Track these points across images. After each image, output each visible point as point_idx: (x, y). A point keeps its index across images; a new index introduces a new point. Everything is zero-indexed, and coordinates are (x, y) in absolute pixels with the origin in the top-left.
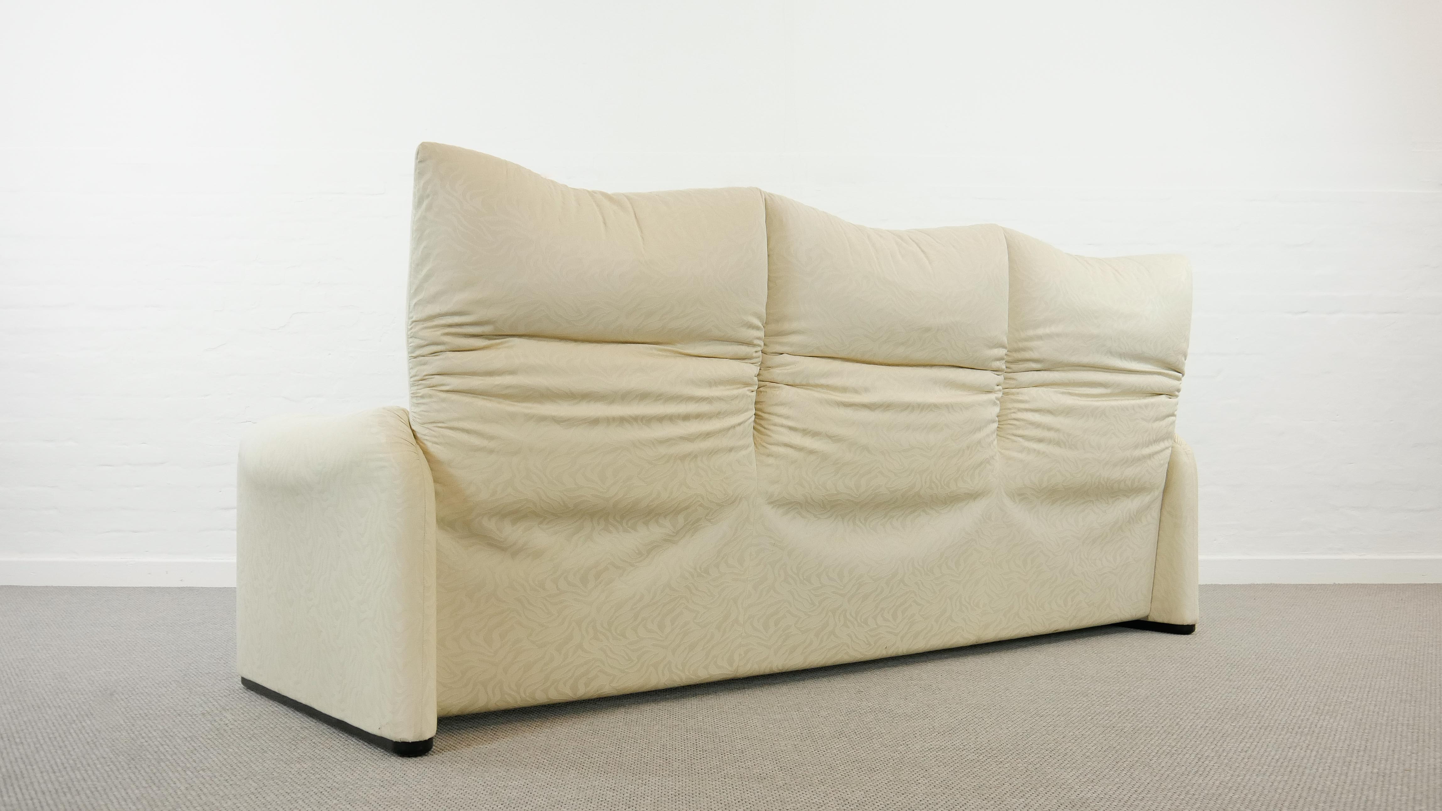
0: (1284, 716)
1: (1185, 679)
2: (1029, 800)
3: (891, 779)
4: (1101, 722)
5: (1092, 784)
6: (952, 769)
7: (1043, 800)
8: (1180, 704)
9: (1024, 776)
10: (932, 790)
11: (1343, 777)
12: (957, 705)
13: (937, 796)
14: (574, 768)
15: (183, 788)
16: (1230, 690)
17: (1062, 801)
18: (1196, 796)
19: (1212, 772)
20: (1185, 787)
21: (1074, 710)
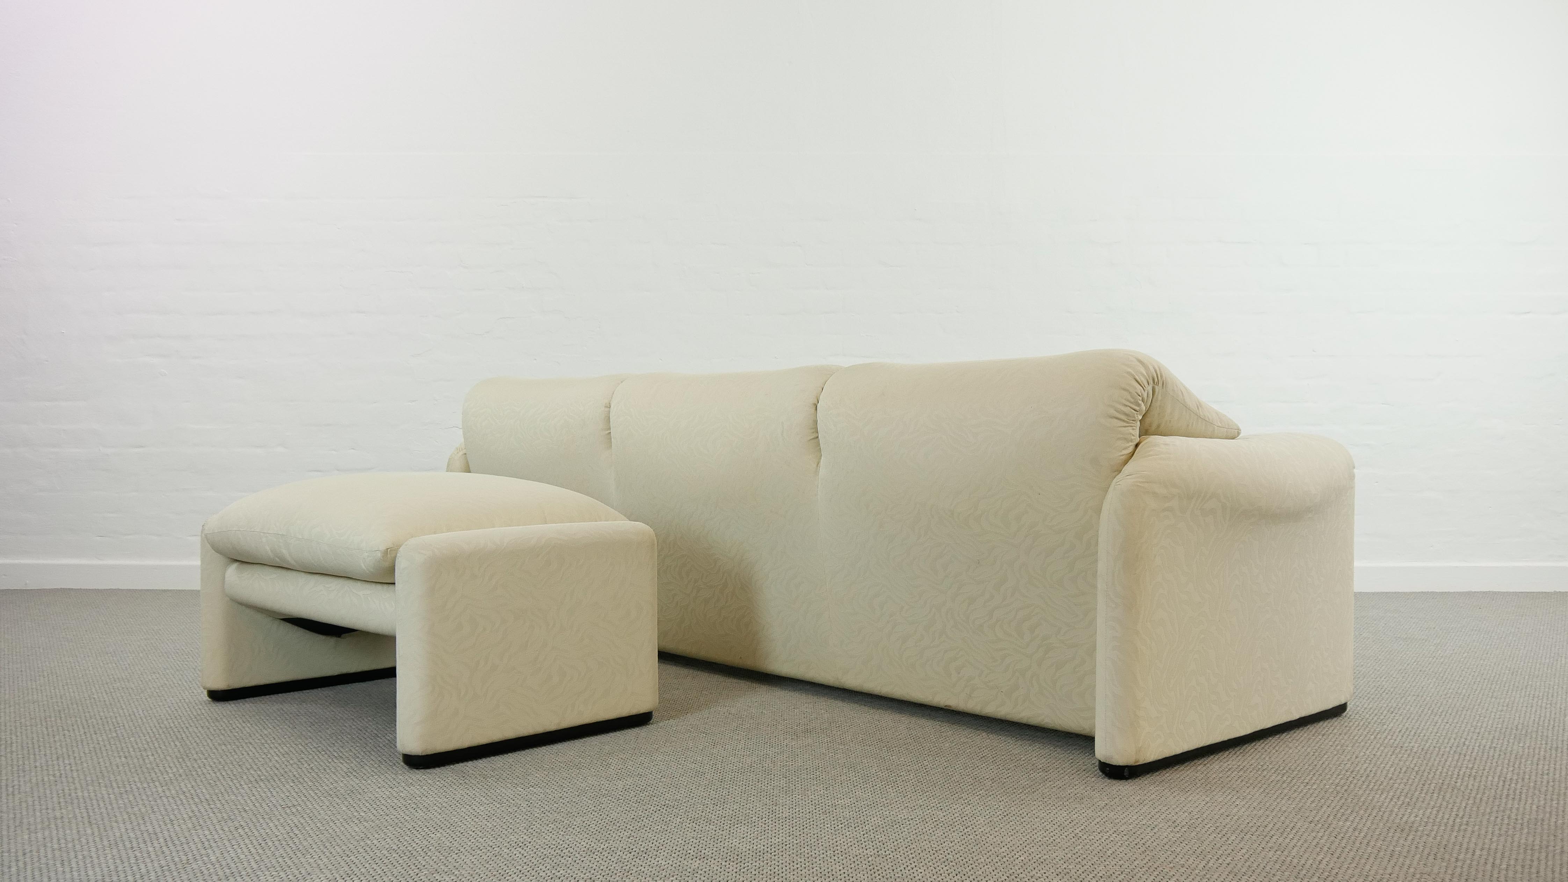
1: (1448, 695)
3: (1208, 799)
5: (1410, 808)
7: (1369, 823)
8: (1457, 723)
9: (1338, 798)
16: (1500, 708)
19: (1523, 796)
20: (1504, 811)
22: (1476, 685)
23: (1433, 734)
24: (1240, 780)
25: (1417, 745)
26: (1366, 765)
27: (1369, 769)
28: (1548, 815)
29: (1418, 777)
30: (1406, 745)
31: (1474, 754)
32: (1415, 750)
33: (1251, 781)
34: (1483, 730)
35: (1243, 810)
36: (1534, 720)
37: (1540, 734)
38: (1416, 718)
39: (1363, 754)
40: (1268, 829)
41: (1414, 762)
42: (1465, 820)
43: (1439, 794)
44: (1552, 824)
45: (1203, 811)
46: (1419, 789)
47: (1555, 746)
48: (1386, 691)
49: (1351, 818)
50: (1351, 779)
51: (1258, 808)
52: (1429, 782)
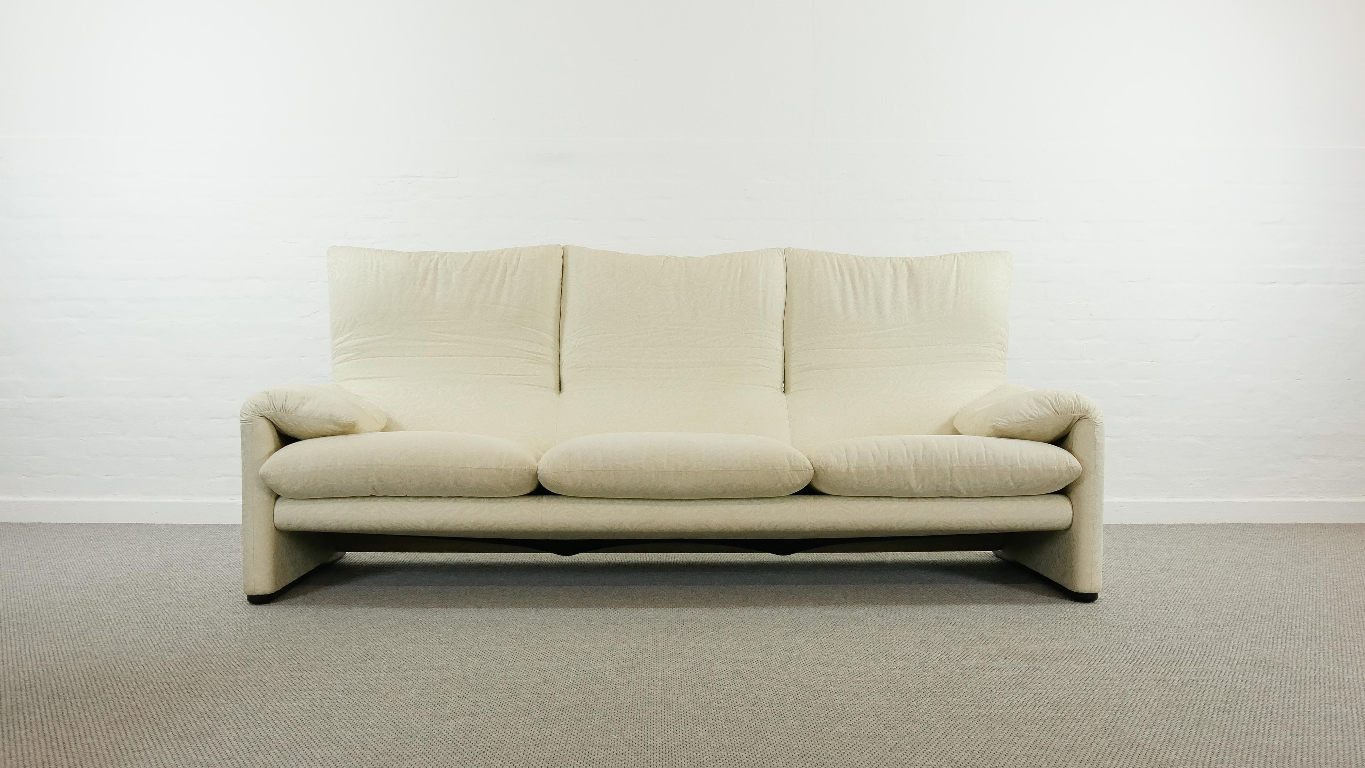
22: (1230, 616)
23: (1192, 667)
24: (1019, 716)
25: (1177, 678)
26: (1132, 700)
27: (1135, 704)
28: (1294, 752)
29: (1178, 712)
30: (1168, 678)
31: (1228, 687)
32: (1176, 683)
33: (1029, 718)
34: (1236, 661)
35: (1021, 748)
36: (1280, 651)
37: (1286, 665)
38: (1177, 650)
39: (1129, 688)
41: (1175, 696)
42: (1220, 757)
43: (1197, 730)
44: (1298, 761)
45: (984, 750)
46: (1179, 725)
47: (1298, 678)
48: (1151, 623)
49: (1118, 757)
50: (1118, 714)
51: (1033, 747)
52: (1188, 717)
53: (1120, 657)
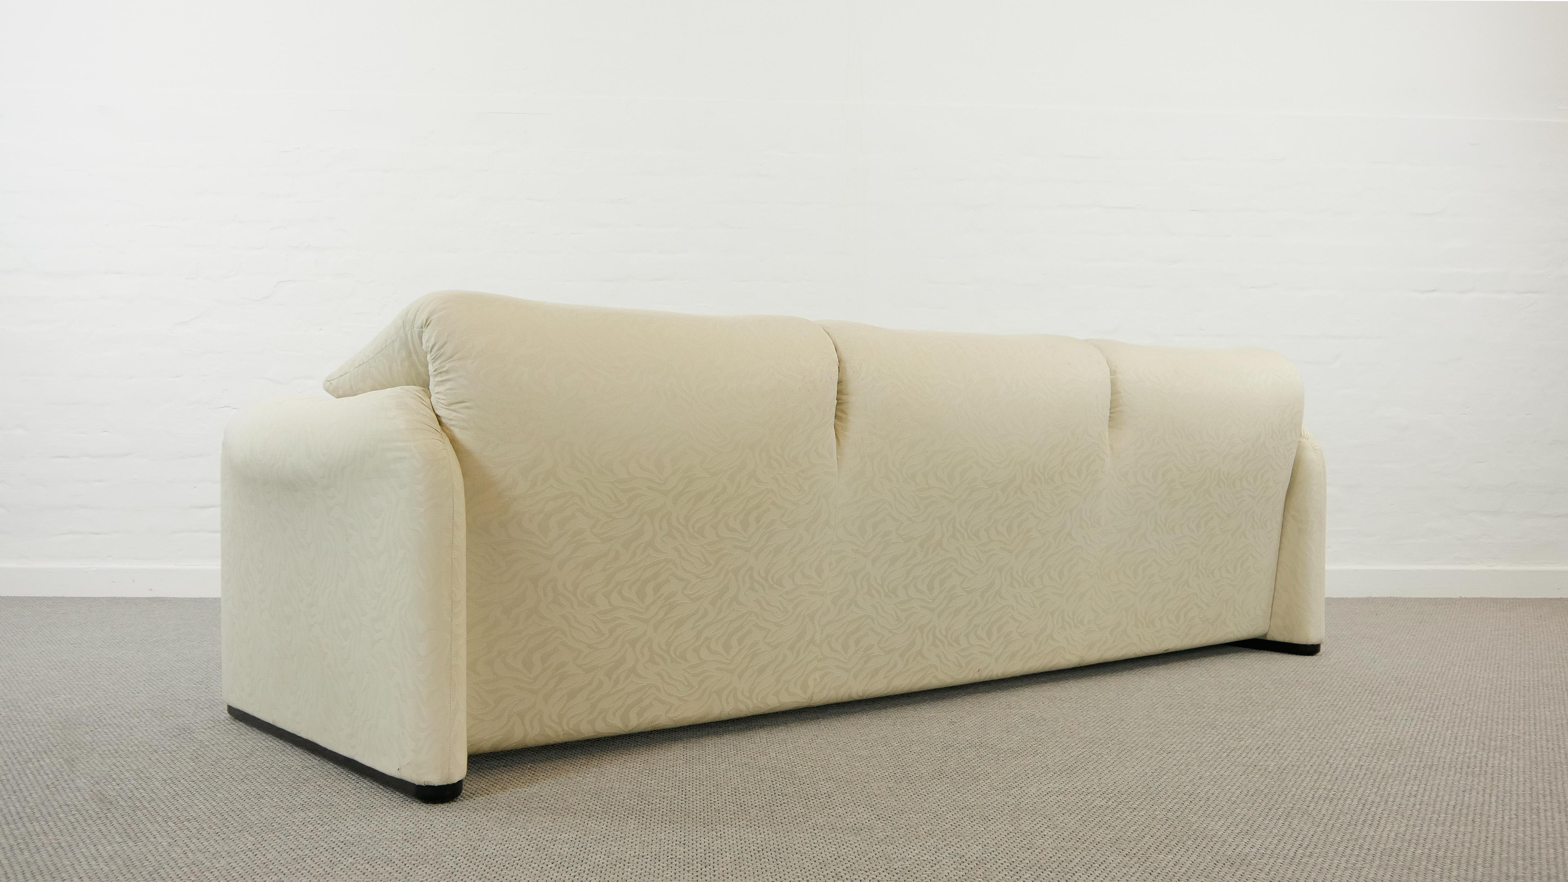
0: (1447, 752)
1: (1322, 708)
2: (1179, 857)
3: (1011, 829)
4: (1239, 760)
5: (1248, 837)
6: (1079, 817)
7: (1194, 856)
8: (1325, 738)
9: (1166, 826)
10: (1062, 844)
11: (1535, 828)
12: (1069, 739)
13: (1070, 851)
14: (633, 817)
15: (165, 844)
16: (1377, 721)
17: (1218, 858)
18: (1372, 852)
19: (1383, 822)
20: (1356, 840)
21: (1204, 745)
22: (1355, 696)
25: (1273, 764)
26: (1209, 787)
27: (1211, 792)
28: (1406, 844)
29: (1266, 800)
30: (1261, 763)
31: (1337, 773)
34: (1352, 745)
36: (1412, 735)
37: (1416, 750)
38: (1280, 733)
39: (1209, 774)
40: (1072, 865)
41: (1266, 783)
43: (1285, 820)
44: (1410, 854)
46: (1264, 815)
47: (1430, 763)
49: (1175, 851)
50: (1187, 803)
52: (1278, 806)
53: (1204, 740)
